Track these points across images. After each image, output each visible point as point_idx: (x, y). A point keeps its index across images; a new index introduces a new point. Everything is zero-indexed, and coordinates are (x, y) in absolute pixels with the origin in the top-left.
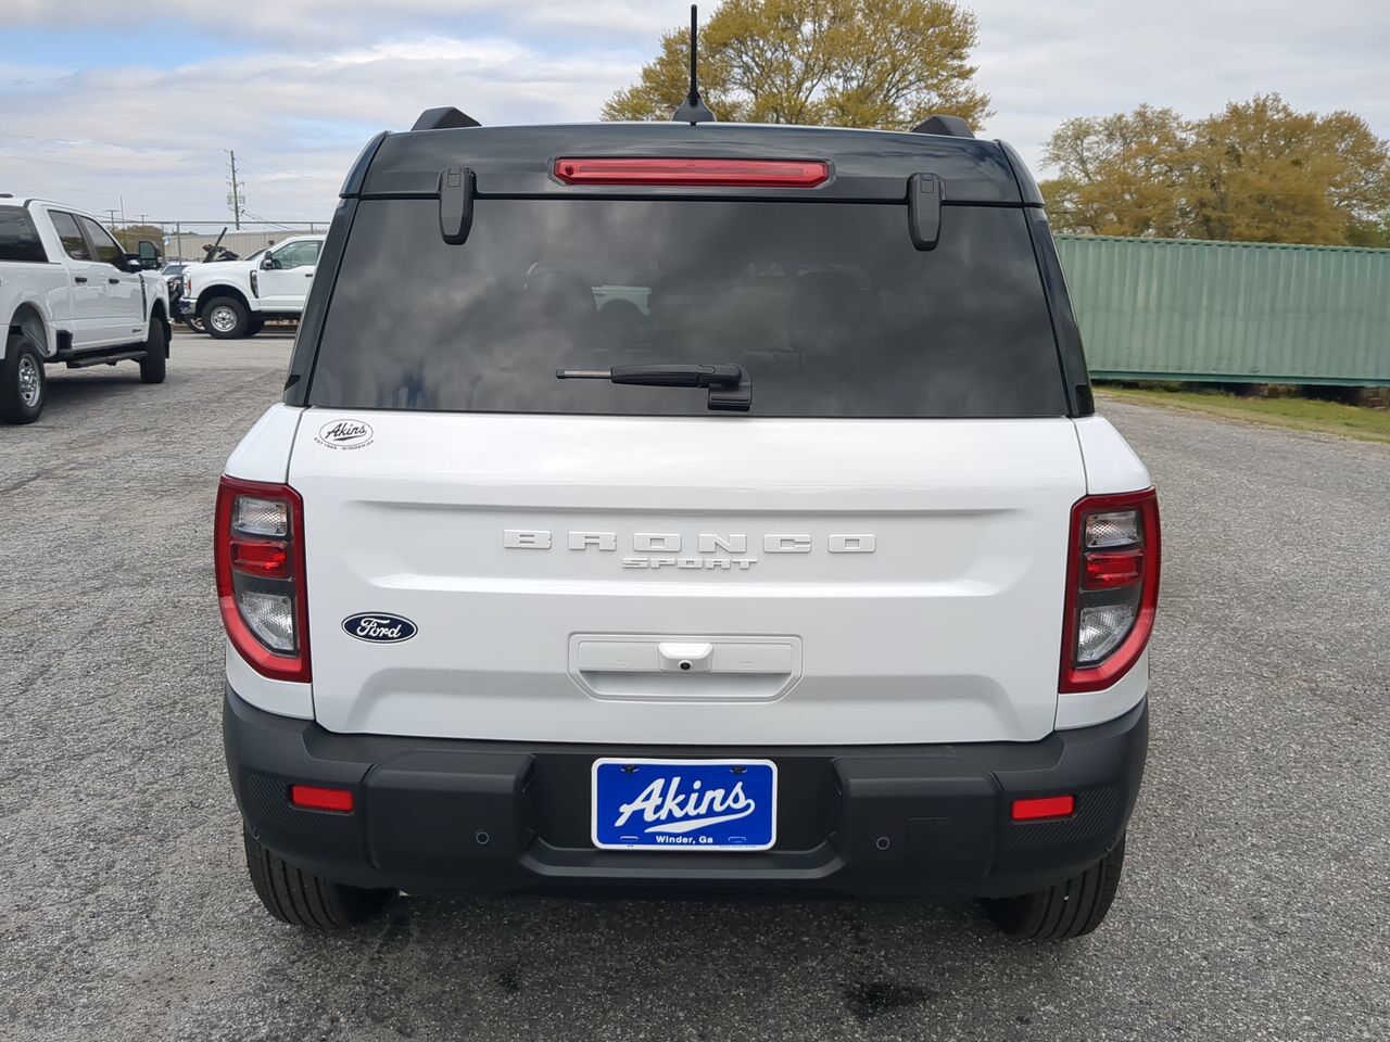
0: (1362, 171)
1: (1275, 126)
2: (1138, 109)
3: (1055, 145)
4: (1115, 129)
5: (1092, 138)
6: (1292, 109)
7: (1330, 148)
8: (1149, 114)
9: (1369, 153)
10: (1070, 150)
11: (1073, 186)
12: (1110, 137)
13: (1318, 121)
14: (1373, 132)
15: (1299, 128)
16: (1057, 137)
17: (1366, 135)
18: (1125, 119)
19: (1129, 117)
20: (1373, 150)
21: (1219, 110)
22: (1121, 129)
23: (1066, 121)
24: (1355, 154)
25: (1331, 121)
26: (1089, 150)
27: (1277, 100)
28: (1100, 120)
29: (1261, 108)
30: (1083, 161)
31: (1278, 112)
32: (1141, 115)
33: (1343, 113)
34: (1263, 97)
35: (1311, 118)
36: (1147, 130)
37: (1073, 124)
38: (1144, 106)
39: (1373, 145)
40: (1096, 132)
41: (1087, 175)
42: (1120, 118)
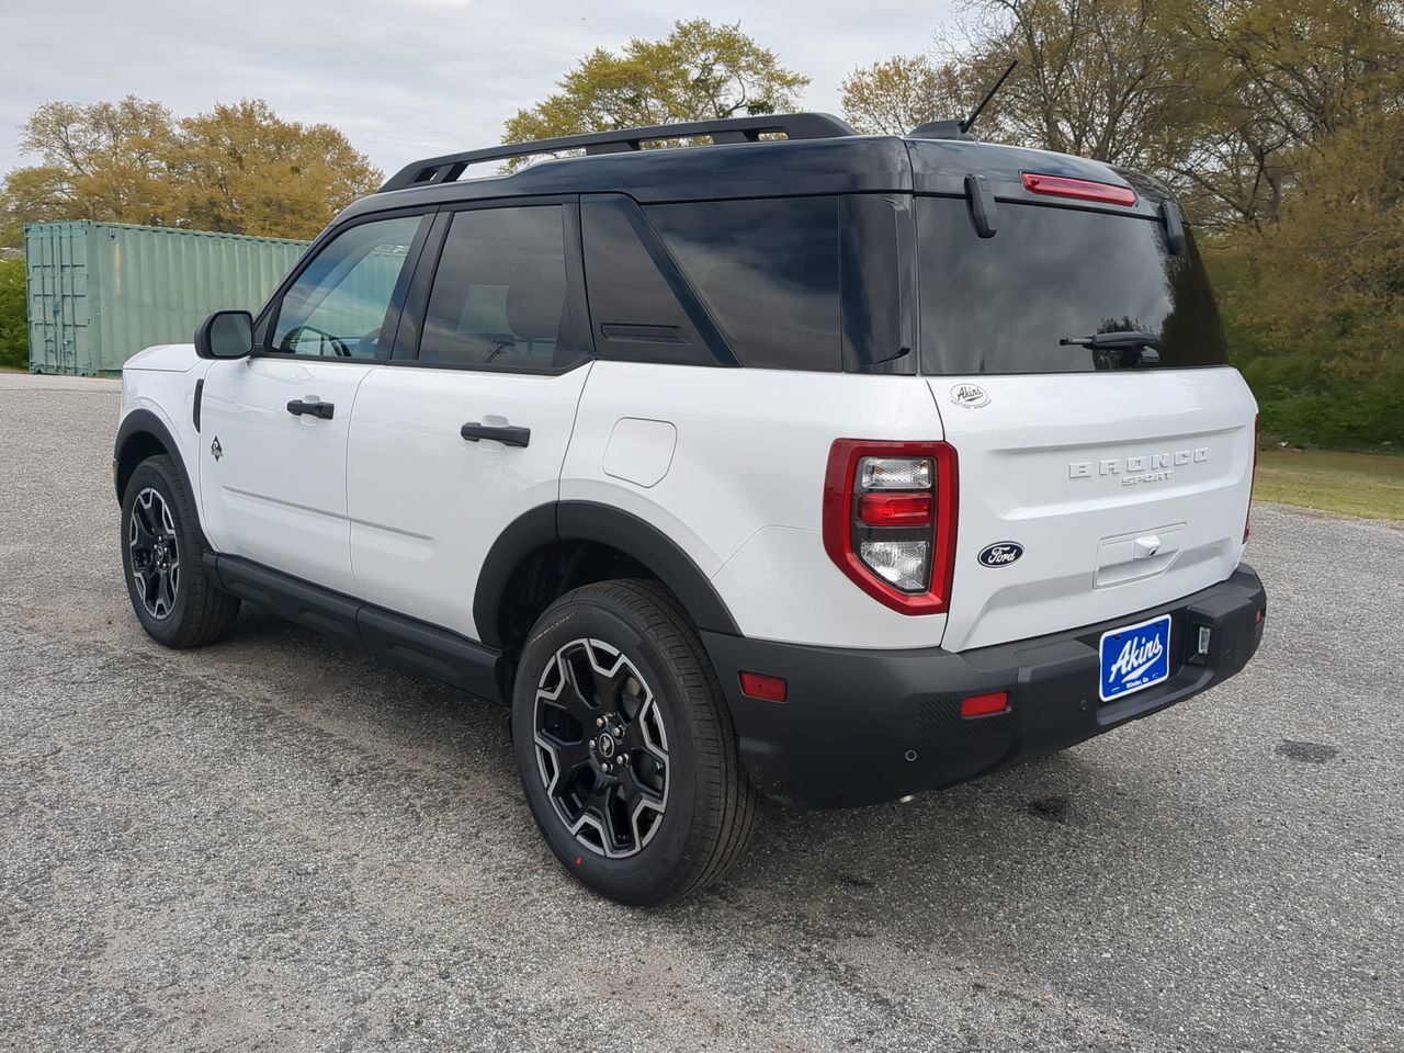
0: (349, 183)
1: (265, 131)
2: (126, 100)
3: (34, 128)
4: (101, 118)
5: (77, 126)
6: (278, 116)
7: (317, 157)
8: (136, 105)
9: (352, 167)
10: (52, 136)
11: (61, 176)
12: (97, 126)
13: (303, 132)
14: (353, 146)
15: (286, 136)
16: (36, 121)
17: (348, 149)
18: (111, 108)
19: (116, 107)
20: (356, 164)
21: (208, 111)
22: (108, 119)
23: (44, 104)
24: (339, 166)
25: (314, 133)
26: (74, 137)
27: (263, 106)
28: (84, 108)
29: (249, 114)
30: (68, 148)
31: (266, 118)
32: (128, 106)
33: (325, 126)
34: (250, 102)
35: (298, 127)
36: (137, 121)
37: (52, 108)
38: (131, 98)
39: (355, 158)
40: (81, 119)
41: (75, 163)
42: (106, 107)
